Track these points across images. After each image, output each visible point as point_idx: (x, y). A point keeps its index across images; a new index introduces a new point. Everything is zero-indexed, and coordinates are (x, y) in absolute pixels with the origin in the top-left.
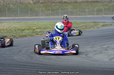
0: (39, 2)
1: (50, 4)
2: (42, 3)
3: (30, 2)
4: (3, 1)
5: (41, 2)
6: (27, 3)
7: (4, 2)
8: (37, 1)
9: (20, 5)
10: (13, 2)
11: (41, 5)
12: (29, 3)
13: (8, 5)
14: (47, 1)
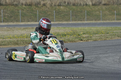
0: (100, 3)
1: (116, 6)
2: (104, 5)
3: (87, 3)
4: (51, 1)
5: (103, 2)
6: (83, 5)
7: (52, 4)
8: (98, 2)
9: (74, 7)
10: (65, 2)
11: (104, 7)
12: (86, 5)
13: (57, 7)
14: (112, 2)
